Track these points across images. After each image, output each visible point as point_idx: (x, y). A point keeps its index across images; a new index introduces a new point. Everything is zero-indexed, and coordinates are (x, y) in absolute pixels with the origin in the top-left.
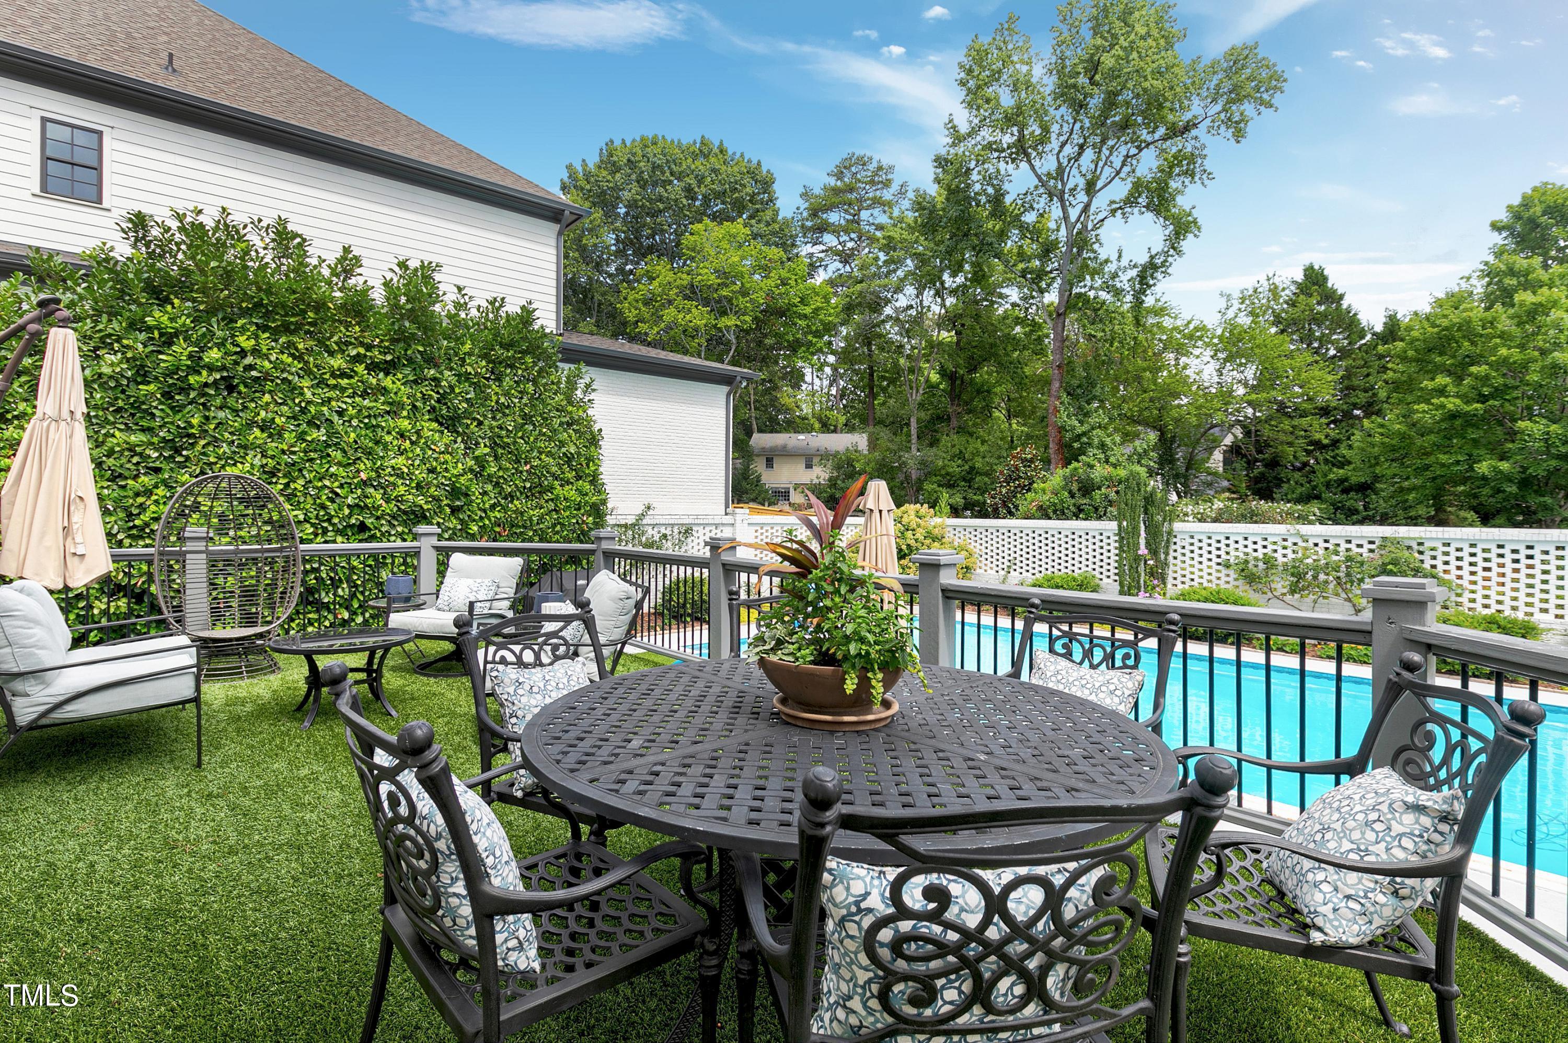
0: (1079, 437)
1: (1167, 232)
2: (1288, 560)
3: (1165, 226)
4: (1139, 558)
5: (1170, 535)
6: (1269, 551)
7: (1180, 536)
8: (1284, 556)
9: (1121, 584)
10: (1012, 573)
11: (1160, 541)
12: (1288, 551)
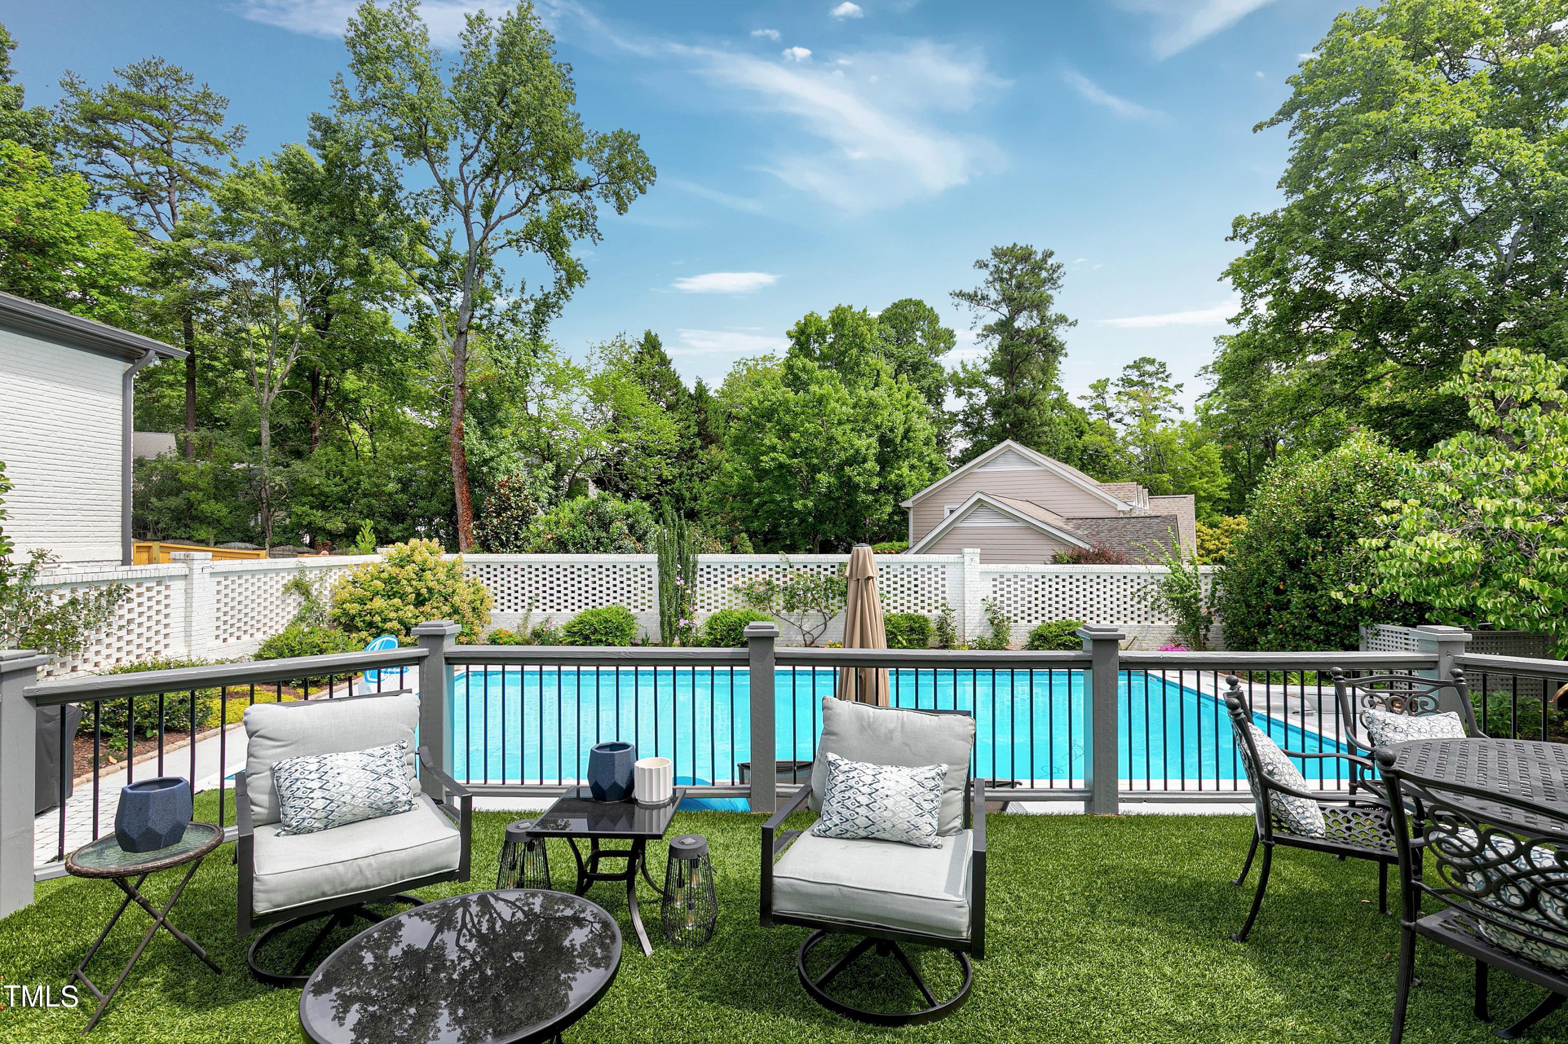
0: (486, 462)
1: (558, 275)
2: (780, 583)
3: (556, 270)
4: (677, 588)
5: (695, 566)
6: (767, 576)
7: (699, 566)
8: (778, 579)
9: (662, 613)
10: (535, 611)
11: (689, 572)
12: (780, 576)
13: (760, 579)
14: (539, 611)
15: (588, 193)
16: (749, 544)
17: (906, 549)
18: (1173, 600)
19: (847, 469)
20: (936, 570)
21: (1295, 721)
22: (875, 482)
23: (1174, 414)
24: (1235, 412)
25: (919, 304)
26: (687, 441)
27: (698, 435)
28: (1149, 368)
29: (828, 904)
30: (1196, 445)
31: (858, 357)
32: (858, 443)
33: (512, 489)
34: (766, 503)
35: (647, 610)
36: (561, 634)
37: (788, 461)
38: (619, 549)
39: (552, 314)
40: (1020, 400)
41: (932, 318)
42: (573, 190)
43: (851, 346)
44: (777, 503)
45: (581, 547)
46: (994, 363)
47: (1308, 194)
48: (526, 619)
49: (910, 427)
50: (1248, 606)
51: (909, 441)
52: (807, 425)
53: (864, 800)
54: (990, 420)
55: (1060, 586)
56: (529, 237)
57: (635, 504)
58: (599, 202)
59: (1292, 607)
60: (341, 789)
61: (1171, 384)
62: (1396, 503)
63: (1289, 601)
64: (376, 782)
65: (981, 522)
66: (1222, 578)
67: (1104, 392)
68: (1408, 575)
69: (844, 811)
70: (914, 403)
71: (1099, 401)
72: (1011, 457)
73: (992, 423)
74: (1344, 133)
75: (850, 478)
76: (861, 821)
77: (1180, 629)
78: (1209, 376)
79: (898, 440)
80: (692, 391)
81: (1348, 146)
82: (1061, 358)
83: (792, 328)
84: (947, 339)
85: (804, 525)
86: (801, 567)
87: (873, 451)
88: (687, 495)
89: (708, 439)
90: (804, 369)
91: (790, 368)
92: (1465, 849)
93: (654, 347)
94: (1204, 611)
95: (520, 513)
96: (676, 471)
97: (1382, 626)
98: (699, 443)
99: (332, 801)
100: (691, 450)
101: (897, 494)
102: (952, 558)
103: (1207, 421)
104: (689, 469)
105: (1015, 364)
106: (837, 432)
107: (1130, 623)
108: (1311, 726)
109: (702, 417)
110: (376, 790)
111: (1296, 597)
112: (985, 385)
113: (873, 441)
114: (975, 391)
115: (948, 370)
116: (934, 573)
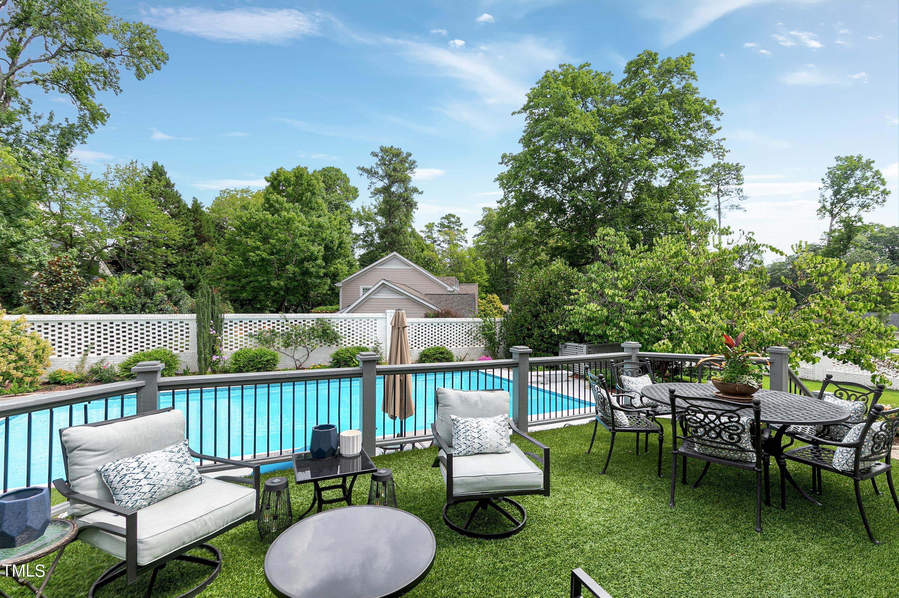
1: (82, 113)
2: (280, 331)
3: (81, 109)
4: (210, 335)
5: (222, 322)
6: (271, 327)
7: (225, 322)
8: (278, 329)
9: (199, 353)
10: (90, 355)
11: (219, 326)
12: (280, 327)
13: (266, 329)
14: (95, 355)
15: (112, 59)
16: (230, 307)
17: (338, 310)
18: (485, 334)
19: (306, 263)
20: (372, 322)
21: (541, 387)
22: (323, 271)
23: (463, 243)
24: (491, 244)
25: (338, 170)
26: (187, 239)
27: (195, 235)
28: (452, 219)
29: (481, 486)
30: (475, 259)
31: (311, 198)
32: (312, 248)
33: (63, 267)
34: (251, 282)
35: (185, 351)
36: (117, 370)
37: (268, 257)
38: (161, 311)
39: (77, 141)
40: (394, 231)
41: (346, 179)
42: (99, 54)
43: (307, 190)
44: (260, 282)
45: (129, 309)
46: (380, 209)
47: (530, 149)
48: (83, 361)
49: (342, 241)
50: (516, 336)
51: (341, 249)
52: (280, 235)
53: (476, 435)
54: (377, 240)
55: (433, 329)
56: (56, 81)
57: (171, 281)
58: (121, 69)
59: (534, 337)
60: (159, 476)
61: (462, 228)
62: (576, 291)
63: (533, 334)
64: (181, 469)
65: (384, 295)
66: (504, 324)
67: (432, 229)
68: (582, 322)
69: (467, 442)
70: (344, 228)
71: (430, 234)
72: (395, 261)
73: (379, 241)
74: (550, 125)
75: (307, 268)
76: (476, 446)
77: (486, 348)
78: (480, 226)
79: (335, 248)
80: (190, 207)
81: (551, 130)
82: (414, 210)
83: (268, 175)
84: (354, 193)
85: (278, 296)
86: (293, 321)
87: (321, 254)
88: (188, 275)
89: (202, 240)
90: (277, 201)
91: (268, 200)
92: (698, 420)
93: (161, 175)
94: (497, 340)
95: (71, 285)
96: (179, 258)
97: (568, 344)
98: (195, 241)
99: (154, 485)
100: (190, 245)
101: (335, 279)
102: (380, 315)
103: (478, 247)
104: (188, 257)
105: (392, 211)
106: (298, 241)
107: (465, 346)
108: (547, 388)
109: (198, 224)
110: (182, 474)
111: (536, 332)
112: (375, 221)
113: (322, 248)
114: (370, 223)
115: (355, 210)
116: (370, 323)
